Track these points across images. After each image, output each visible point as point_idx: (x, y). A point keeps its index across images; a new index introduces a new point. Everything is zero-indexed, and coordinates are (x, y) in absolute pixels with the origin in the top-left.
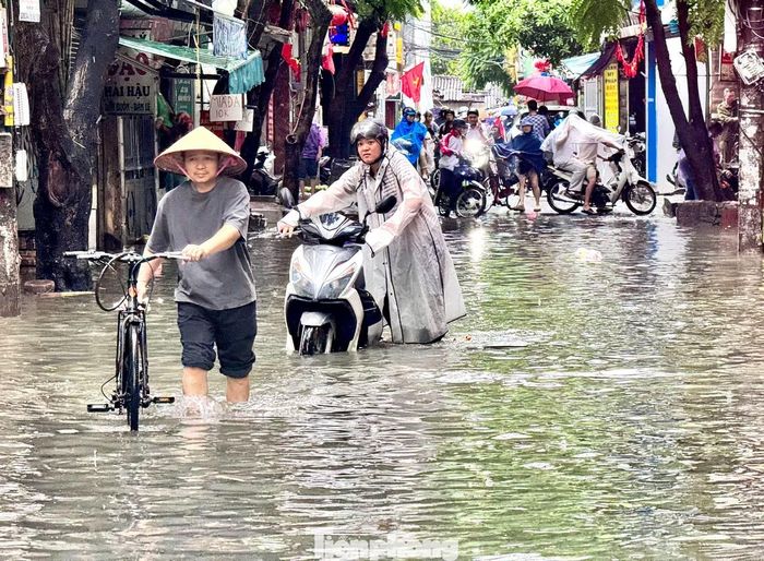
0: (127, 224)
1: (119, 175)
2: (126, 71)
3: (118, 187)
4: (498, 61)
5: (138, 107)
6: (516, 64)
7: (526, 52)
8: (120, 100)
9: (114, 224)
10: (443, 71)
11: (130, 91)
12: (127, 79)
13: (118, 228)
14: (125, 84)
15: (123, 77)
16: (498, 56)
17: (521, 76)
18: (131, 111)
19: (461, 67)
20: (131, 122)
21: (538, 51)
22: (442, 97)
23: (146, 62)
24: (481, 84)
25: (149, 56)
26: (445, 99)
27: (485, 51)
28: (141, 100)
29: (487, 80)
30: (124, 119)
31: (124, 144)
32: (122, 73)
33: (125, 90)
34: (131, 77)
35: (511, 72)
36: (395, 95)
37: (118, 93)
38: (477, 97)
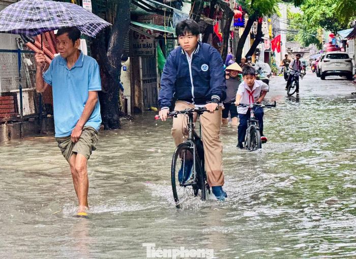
0: (144, 102)
1: (140, 82)
2: (142, 38)
3: (139, 86)
4: (314, 34)
5: (148, 52)
6: (322, 35)
7: (323, 29)
8: (140, 50)
9: (138, 102)
10: (292, 40)
11: (144, 45)
12: (143, 41)
13: (140, 104)
14: (142, 43)
15: (141, 40)
16: (315, 32)
17: (324, 40)
18: (145, 54)
19: (299, 37)
20: (145, 59)
21: (328, 29)
22: (292, 51)
23: (151, 33)
24: (307, 44)
25: (152, 31)
26: (293, 52)
27: (309, 30)
28: (149, 49)
29: (310, 43)
30: (142, 58)
31: (142, 68)
32: (140, 38)
33: (142, 46)
34: (144, 40)
35: (320, 39)
36: (268, 49)
37: (139, 47)
38: (307, 50)
